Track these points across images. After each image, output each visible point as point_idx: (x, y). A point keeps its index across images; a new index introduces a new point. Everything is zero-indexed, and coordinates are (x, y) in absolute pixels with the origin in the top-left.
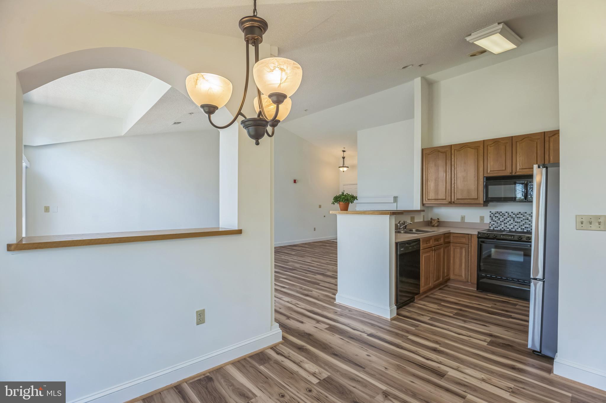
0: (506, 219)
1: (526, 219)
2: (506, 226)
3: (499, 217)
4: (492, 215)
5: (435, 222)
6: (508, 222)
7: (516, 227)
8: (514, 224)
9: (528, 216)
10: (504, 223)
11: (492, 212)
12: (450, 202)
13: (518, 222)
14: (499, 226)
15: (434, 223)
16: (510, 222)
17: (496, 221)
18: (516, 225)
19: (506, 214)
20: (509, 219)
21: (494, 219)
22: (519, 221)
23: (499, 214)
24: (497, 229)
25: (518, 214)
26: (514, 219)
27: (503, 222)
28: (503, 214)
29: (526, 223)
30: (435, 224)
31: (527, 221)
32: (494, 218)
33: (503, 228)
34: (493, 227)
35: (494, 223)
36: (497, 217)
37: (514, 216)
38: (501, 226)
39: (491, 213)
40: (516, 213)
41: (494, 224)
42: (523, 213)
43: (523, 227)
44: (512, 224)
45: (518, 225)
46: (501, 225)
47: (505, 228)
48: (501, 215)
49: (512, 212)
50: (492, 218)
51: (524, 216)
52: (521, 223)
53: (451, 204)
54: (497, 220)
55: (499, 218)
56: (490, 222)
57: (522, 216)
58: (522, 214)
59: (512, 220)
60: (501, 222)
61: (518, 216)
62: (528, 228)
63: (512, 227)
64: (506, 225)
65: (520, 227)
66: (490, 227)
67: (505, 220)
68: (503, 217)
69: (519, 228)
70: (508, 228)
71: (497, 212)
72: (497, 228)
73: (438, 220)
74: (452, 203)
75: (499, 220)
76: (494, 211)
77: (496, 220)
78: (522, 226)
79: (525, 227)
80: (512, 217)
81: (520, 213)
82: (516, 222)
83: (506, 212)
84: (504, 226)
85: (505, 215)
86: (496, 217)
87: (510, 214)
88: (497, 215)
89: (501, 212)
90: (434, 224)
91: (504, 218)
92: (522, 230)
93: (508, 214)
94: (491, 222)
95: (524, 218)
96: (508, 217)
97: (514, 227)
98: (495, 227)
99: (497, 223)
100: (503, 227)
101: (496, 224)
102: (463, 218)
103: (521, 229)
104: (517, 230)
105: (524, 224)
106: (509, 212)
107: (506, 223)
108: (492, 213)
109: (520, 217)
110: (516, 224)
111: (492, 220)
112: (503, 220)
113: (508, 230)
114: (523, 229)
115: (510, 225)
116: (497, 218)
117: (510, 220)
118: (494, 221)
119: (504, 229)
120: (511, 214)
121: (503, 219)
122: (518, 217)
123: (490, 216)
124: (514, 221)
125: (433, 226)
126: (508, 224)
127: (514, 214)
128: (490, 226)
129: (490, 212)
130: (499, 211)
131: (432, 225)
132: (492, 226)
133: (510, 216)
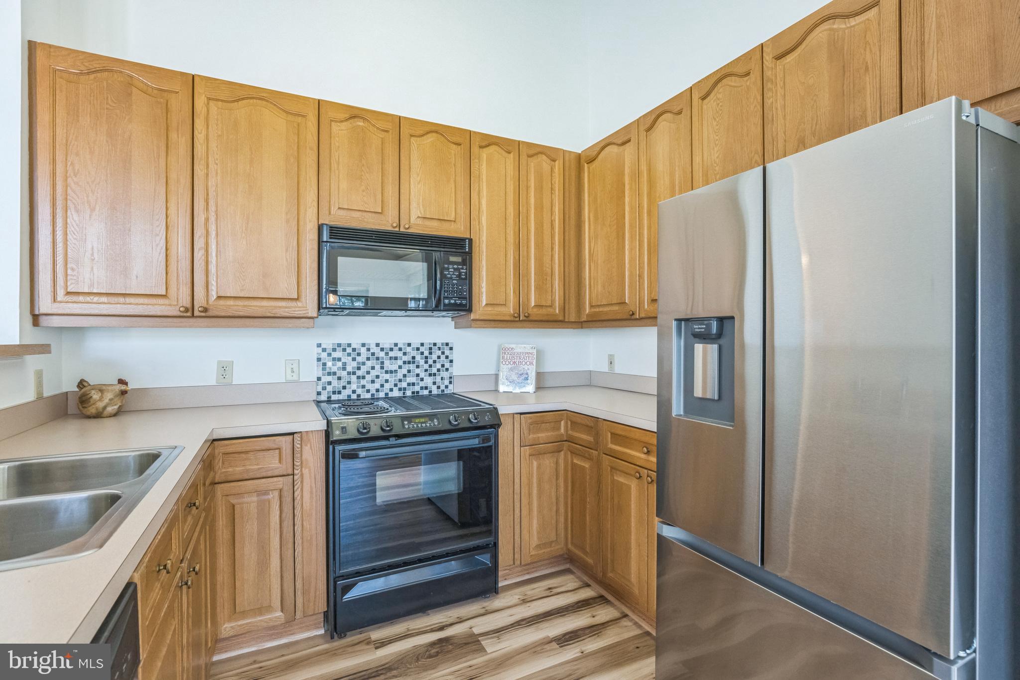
0: (364, 364)
1: (409, 363)
2: (363, 387)
3: (343, 360)
4: (324, 355)
5: (109, 396)
6: (368, 373)
7: (387, 386)
8: (383, 377)
9: (414, 353)
10: (358, 378)
11: (323, 346)
12: (187, 310)
13: (391, 372)
14: (344, 388)
15: (101, 399)
16: (374, 373)
17: (335, 374)
18: (387, 381)
19: (363, 350)
20: (369, 364)
21: (330, 368)
22: (394, 367)
23: (344, 350)
24: (341, 397)
25: (391, 349)
26: (382, 363)
27: (354, 373)
28: (354, 350)
29: (409, 371)
30: (105, 408)
31: (412, 367)
32: (329, 364)
33: (354, 392)
34: (328, 392)
35: (329, 378)
36: (339, 359)
37: (382, 354)
38: (350, 388)
39: (320, 350)
40: (387, 346)
41: (330, 383)
42: (404, 344)
43: (404, 385)
44: (378, 377)
45: (392, 379)
46: (349, 383)
47: (359, 391)
48: (349, 355)
49: (378, 345)
50: (324, 364)
51: (405, 354)
52: (400, 375)
53: (193, 316)
54: (339, 369)
55: (345, 364)
56: (319, 379)
57: (400, 354)
58: (400, 349)
59: (378, 367)
60: (349, 373)
61: (391, 354)
62: (413, 384)
63: (377, 386)
64: (363, 382)
65: (396, 385)
66: (319, 393)
67: (359, 368)
68: (354, 359)
69: (395, 389)
70: (368, 391)
71: (339, 345)
72: (339, 393)
73: (123, 387)
74: (196, 313)
75: (344, 369)
76: (328, 343)
77: (334, 369)
78: (400, 381)
79: (409, 384)
80: (378, 359)
81: (396, 345)
82: (387, 372)
83: (363, 345)
84: (358, 387)
85: (359, 354)
86: (334, 359)
87: (372, 351)
88: (335, 355)
89: (349, 345)
90: (101, 405)
91: (358, 363)
92: (401, 394)
93: (368, 350)
94: (320, 375)
95: (405, 358)
96: (368, 359)
97: (382, 386)
98: (334, 393)
99: (339, 378)
100: (355, 389)
101: (335, 383)
102: (225, 369)
103: (400, 389)
104: (391, 395)
105: (405, 376)
106: (369, 345)
107: (364, 377)
108: (324, 350)
109: (396, 358)
110: (387, 376)
111: (324, 369)
112: (353, 368)
113: (368, 396)
114: (405, 389)
115: (373, 382)
116: (340, 364)
117: (373, 368)
118: (329, 374)
119: (359, 396)
120: (374, 349)
121: (355, 364)
122: (391, 358)
123: (319, 360)
124: (382, 368)
125: (98, 416)
126: (369, 378)
127: (382, 349)
128: (320, 389)
129: (319, 345)
130: (344, 341)
131: (92, 410)
132: (324, 388)
133: (373, 354)
